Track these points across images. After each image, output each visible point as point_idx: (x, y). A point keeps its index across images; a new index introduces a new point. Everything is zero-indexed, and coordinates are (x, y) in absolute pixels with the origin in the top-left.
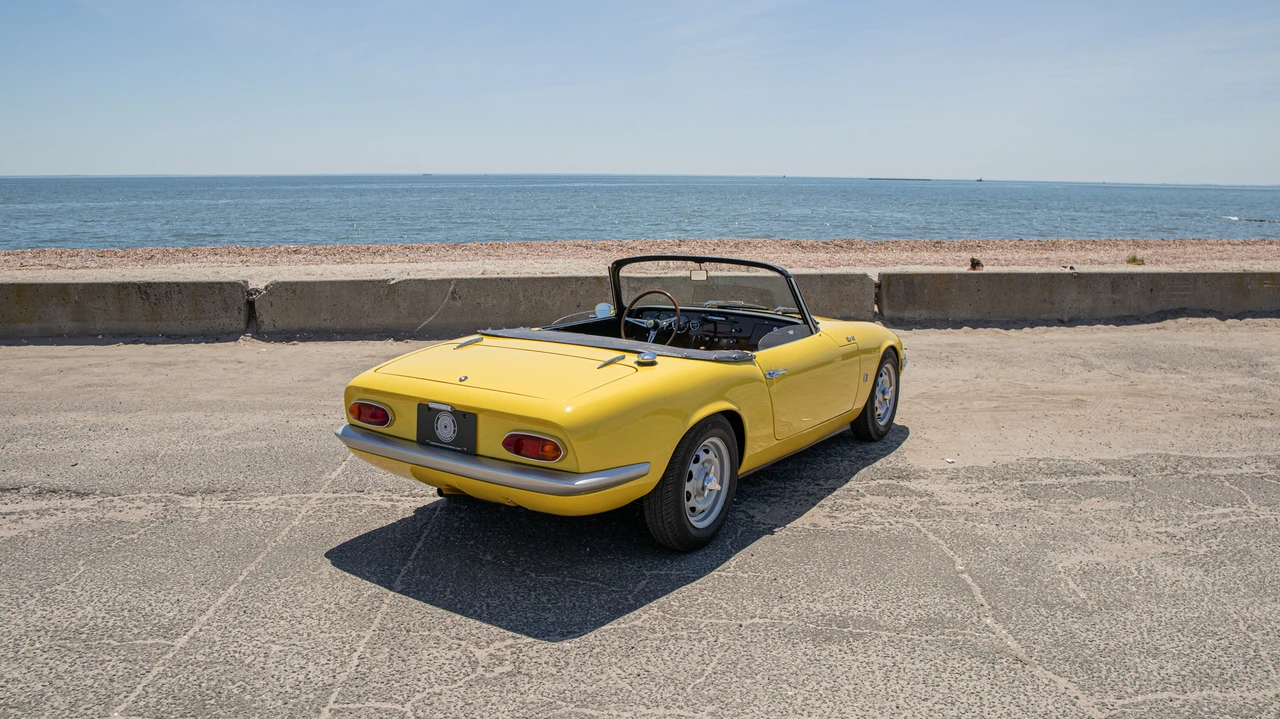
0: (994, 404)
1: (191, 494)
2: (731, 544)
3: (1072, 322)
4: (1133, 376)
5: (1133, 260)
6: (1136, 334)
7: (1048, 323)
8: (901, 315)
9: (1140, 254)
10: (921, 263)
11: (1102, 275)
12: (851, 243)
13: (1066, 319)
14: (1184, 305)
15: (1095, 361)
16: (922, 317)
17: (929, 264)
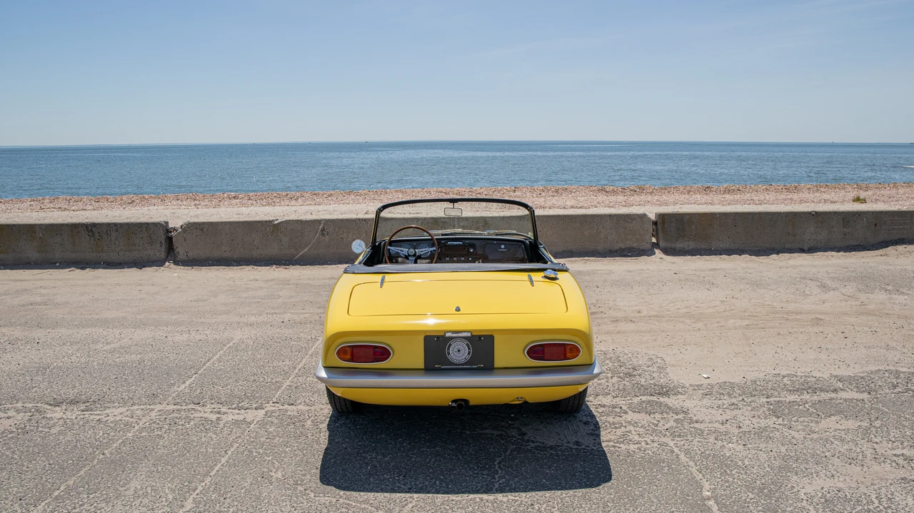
0: (746, 322)
1: (58, 404)
2: (499, 463)
3: (811, 250)
4: (863, 297)
5: (857, 200)
6: (863, 260)
7: (791, 251)
8: (673, 246)
9: (863, 194)
10: (694, 203)
11: (835, 213)
12: (642, 189)
13: (806, 248)
14: (902, 237)
15: (829, 283)
16: (691, 247)
17: (701, 204)
